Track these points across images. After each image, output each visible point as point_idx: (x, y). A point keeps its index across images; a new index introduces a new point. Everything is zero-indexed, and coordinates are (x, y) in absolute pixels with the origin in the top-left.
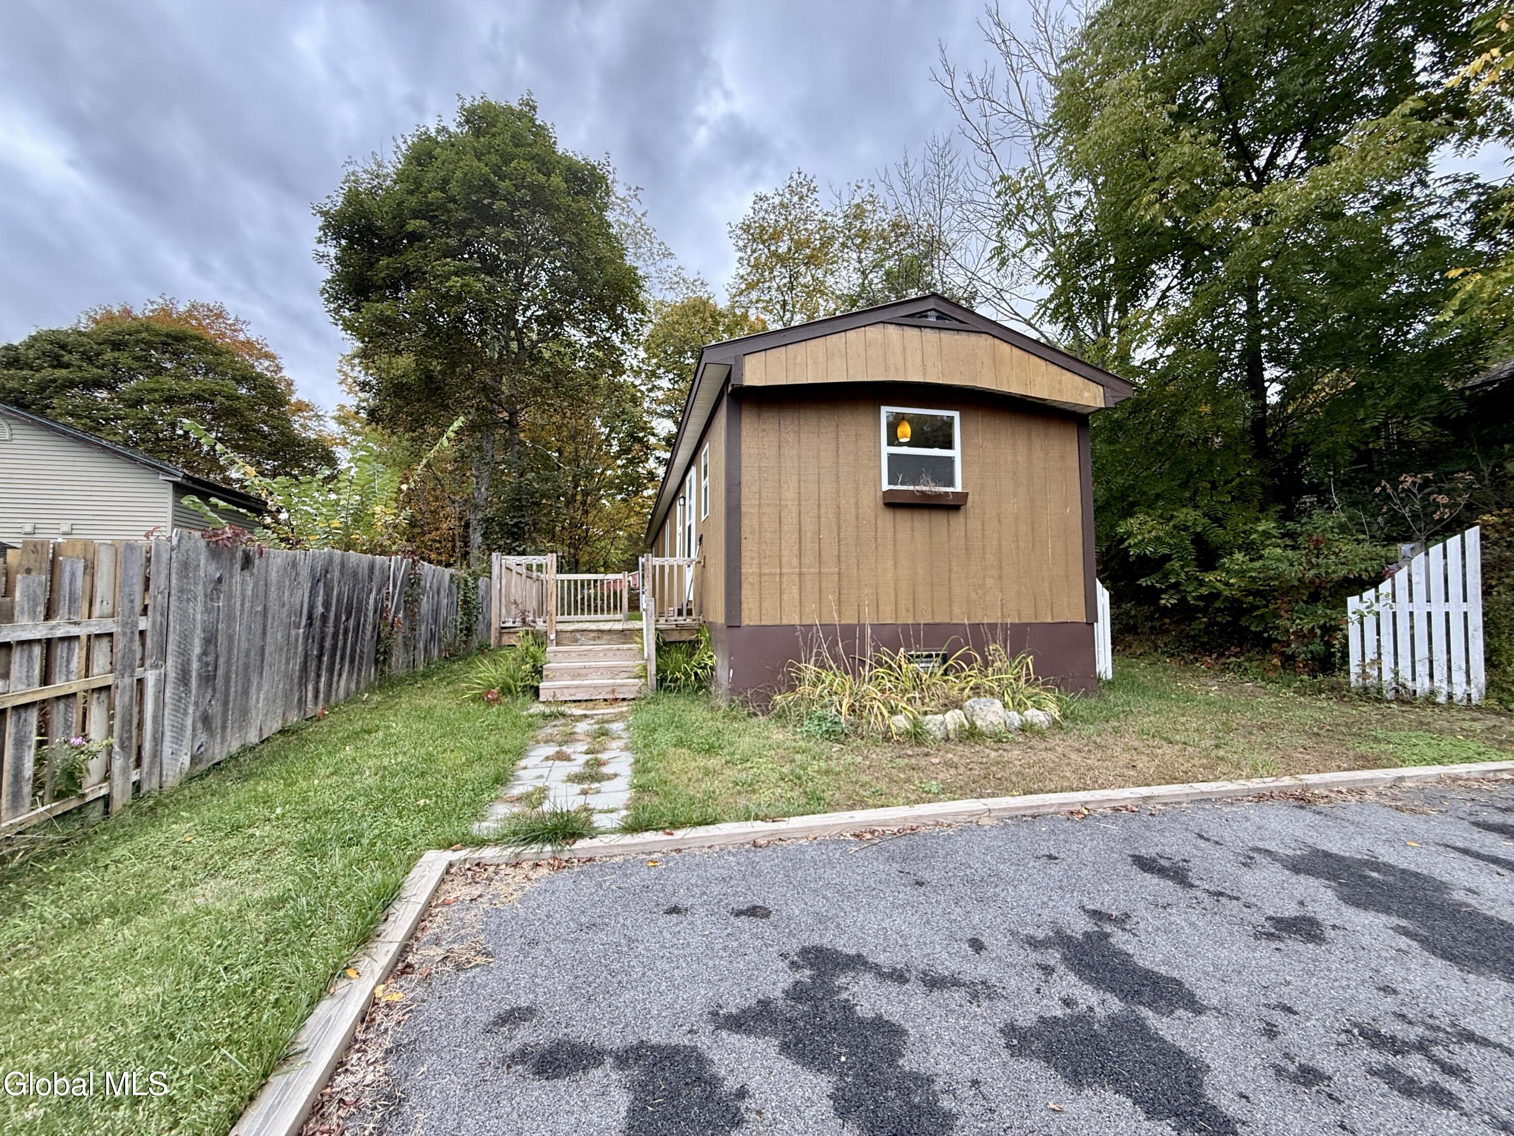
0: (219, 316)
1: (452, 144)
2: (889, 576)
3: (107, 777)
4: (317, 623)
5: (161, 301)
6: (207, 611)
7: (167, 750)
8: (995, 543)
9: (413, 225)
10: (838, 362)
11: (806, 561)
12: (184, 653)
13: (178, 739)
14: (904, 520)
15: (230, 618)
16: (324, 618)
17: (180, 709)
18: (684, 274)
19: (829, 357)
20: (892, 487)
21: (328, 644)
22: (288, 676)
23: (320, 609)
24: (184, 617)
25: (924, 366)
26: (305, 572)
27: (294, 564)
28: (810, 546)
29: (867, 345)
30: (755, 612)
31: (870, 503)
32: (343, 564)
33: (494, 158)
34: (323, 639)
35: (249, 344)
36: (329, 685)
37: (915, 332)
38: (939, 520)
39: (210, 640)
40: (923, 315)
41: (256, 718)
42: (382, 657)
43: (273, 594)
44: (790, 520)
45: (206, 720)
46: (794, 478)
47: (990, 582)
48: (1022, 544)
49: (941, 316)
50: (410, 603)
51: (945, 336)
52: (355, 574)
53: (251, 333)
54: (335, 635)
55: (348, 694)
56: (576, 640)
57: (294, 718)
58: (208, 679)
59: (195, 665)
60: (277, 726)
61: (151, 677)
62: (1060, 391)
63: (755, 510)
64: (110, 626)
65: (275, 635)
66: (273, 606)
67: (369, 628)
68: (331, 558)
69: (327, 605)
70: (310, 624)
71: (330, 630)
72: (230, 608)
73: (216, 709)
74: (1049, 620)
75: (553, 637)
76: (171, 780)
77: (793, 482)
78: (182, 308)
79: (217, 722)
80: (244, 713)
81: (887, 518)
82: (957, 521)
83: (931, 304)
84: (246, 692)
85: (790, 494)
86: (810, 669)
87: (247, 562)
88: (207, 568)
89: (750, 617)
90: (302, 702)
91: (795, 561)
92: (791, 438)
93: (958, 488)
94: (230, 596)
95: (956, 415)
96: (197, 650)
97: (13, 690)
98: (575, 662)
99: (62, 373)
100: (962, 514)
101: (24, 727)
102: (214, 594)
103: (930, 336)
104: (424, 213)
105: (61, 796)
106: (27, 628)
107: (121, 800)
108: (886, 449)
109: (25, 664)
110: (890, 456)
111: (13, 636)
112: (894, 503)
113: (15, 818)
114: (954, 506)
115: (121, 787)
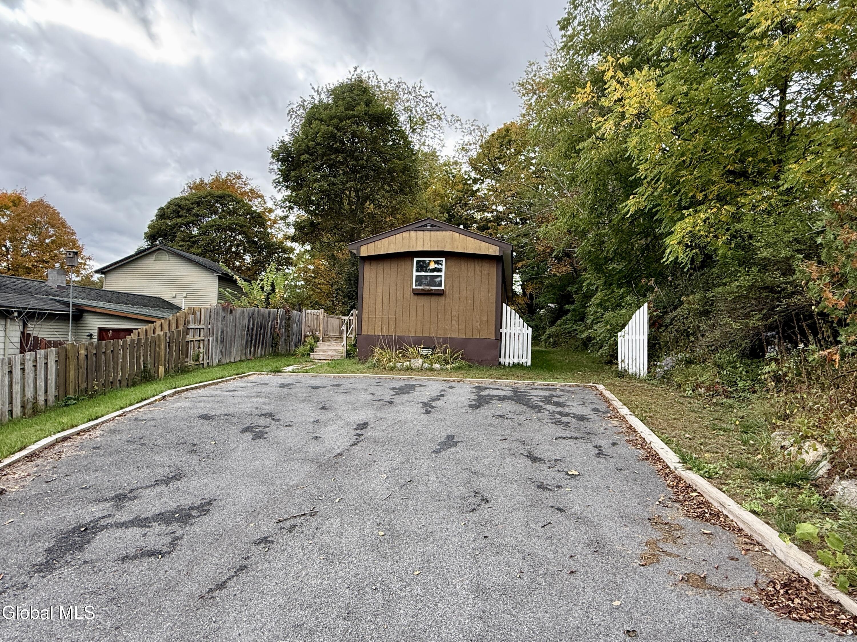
0: (239, 178)
2: (414, 319)
3: (203, 360)
4: (250, 330)
5: (215, 174)
6: (222, 324)
7: (214, 357)
8: (457, 307)
9: (302, 158)
10: (392, 246)
11: (384, 313)
12: (217, 334)
13: (216, 355)
14: (421, 299)
15: (227, 327)
16: (253, 329)
17: (216, 348)
19: (389, 244)
20: (418, 288)
21: (254, 337)
22: (241, 345)
23: (251, 326)
24: (217, 326)
25: (424, 245)
26: (246, 314)
27: (243, 312)
28: (386, 308)
29: (403, 239)
30: (366, 330)
31: (408, 293)
32: (258, 312)
34: (252, 336)
35: (252, 190)
36: (255, 350)
37: (422, 232)
38: (434, 299)
39: (222, 332)
40: (426, 225)
41: (233, 355)
42: (275, 345)
43: (238, 321)
44: (379, 300)
45: (221, 352)
46: (381, 285)
47: (454, 322)
48: (468, 308)
49: (432, 226)
50: (288, 327)
51: (433, 233)
52: (263, 316)
54: (256, 335)
55: (261, 355)
56: (329, 340)
57: (243, 358)
58: (222, 342)
59: (219, 338)
60: (239, 359)
61: (211, 339)
62: (480, 250)
63: (368, 296)
64: (204, 326)
65: (238, 333)
66: (238, 324)
67: (269, 334)
68: (254, 310)
69: (253, 325)
70: (248, 331)
71: (254, 333)
72: (227, 324)
73: (224, 350)
74: (478, 337)
75: (321, 339)
76: (214, 365)
77: (381, 287)
78: (224, 176)
79: (224, 354)
80: (230, 353)
81: (414, 298)
82: (442, 300)
83: (428, 222)
84: (231, 347)
85: (380, 290)
86: (377, 349)
87: (231, 312)
88: (222, 314)
89: (364, 332)
90: (246, 354)
91: (381, 314)
92: (381, 271)
93: (443, 288)
94: (227, 321)
95: (444, 259)
96: (220, 334)
97: (189, 338)
98: (324, 348)
99: (179, 220)
100: (443, 298)
101: (191, 345)
102: (223, 321)
103: (427, 233)
104: (307, 151)
105: (196, 361)
106: (191, 326)
107: (206, 365)
108: (415, 274)
109: (191, 332)
110: (417, 276)
111: (189, 327)
112: (417, 293)
113: (190, 362)
114: (440, 294)
115: (205, 363)
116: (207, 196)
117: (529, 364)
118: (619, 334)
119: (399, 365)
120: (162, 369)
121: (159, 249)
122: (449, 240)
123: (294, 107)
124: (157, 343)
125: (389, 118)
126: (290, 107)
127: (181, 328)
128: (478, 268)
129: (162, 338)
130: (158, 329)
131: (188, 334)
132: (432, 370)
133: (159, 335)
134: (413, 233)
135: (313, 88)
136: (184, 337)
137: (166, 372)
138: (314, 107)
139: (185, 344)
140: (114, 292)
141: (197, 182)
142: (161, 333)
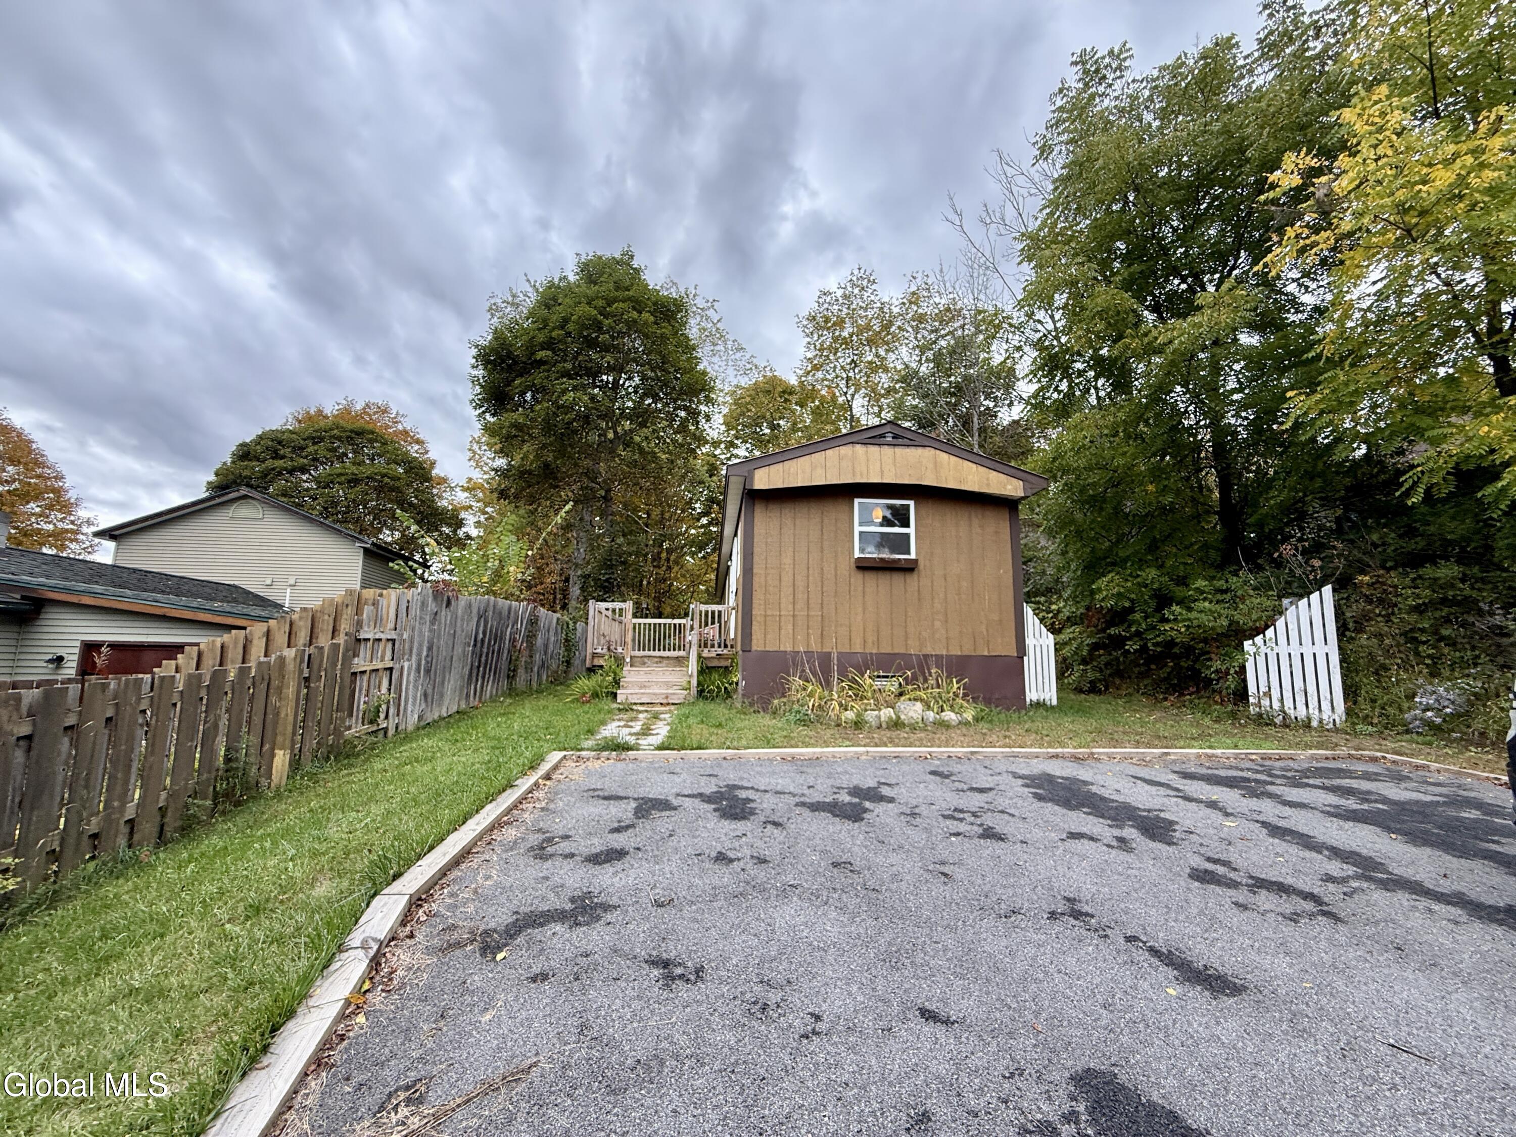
0: (385, 411)
1: (569, 290)
2: (859, 618)
3: (387, 717)
4: (479, 645)
5: (345, 402)
6: (430, 631)
7: (409, 709)
8: (942, 596)
9: (541, 354)
10: (820, 471)
11: (798, 606)
12: (419, 655)
13: (414, 704)
14: (871, 579)
15: (439, 635)
16: (483, 641)
17: (416, 687)
18: (755, 361)
19: (813, 468)
20: (866, 555)
21: (483, 660)
22: (462, 677)
23: (481, 636)
24: (421, 634)
25: (882, 472)
26: (475, 611)
27: (470, 606)
28: (801, 596)
29: (840, 459)
30: (761, 642)
31: (846, 567)
32: (494, 607)
34: (481, 656)
35: (405, 432)
36: (482, 687)
37: (876, 448)
38: (898, 578)
39: (430, 649)
40: (882, 436)
41: (447, 700)
42: (511, 675)
43: (459, 624)
44: (787, 579)
45: (425, 695)
46: (791, 549)
47: (938, 624)
48: (964, 597)
49: (896, 437)
50: (531, 637)
51: (898, 450)
52: (500, 613)
53: (405, 424)
54: (487, 654)
55: (491, 697)
56: (644, 663)
57: (463, 706)
58: (428, 671)
59: (423, 662)
60: (455, 709)
61: (406, 665)
62: (988, 485)
63: (763, 572)
64: (393, 635)
65: (459, 650)
66: (458, 630)
67: (506, 651)
68: (488, 601)
69: (484, 633)
70: (475, 645)
71: (485, 650)
72: (440, 630)
73: (430, 691)
74: (986, 653)
75: (628, 660)
76: (410, 728)
77: (790, 553)
78: (359, 406)
79: (429, 700)
80: (442, 696)
81: (859, 576)
82: (912, 581)
83: (888, 428)
84: (443, 683)
85: (787, 560)
86: (796, 681)
87: (448, 603)
88: (432, 606)
89: (757, 645)
90: (468, 695)
91: (791, 607)
92: (788, 522)
93: (913, 556)
94: (440, 623)
95: (911, 503)
96: (425, 653)
97: (360, 663)
98: (642, 678)
99: (280, 463)
100: (915, 575)
101: (362, 683)
102: (433, 623)
103: (887, 450)
104: (549, 345)
105: (371, 722)
106: (367, 633)
107: (391, 732)
108: (857, 529)
109: (365, 651)
110: (861, 533)
111: (362, 636)
112: (864, 566)
113: (356, 729)
114: (909, 568)
115: (391, 724)
116: (332, 429)
117: (1055, 702)
118: (1248, 646)
120: (281, 759)
121: (245, 497)
122: (930, 466)
123: (499, 301)
124: (275, 683)
126: (493, 301)
127: (341, 640)
128: (976, 522)
129: (291, 666)
130: (280, 638)
131: (356, 655)
132: (944, 725)
133: (282, 660)
134: (858, 447)
135: (528, 280)
136: (347, 661)
137: (295, 765)
138: (551, 285)
139: (347, 680)
141: (312, 412)
142: (290, 653)
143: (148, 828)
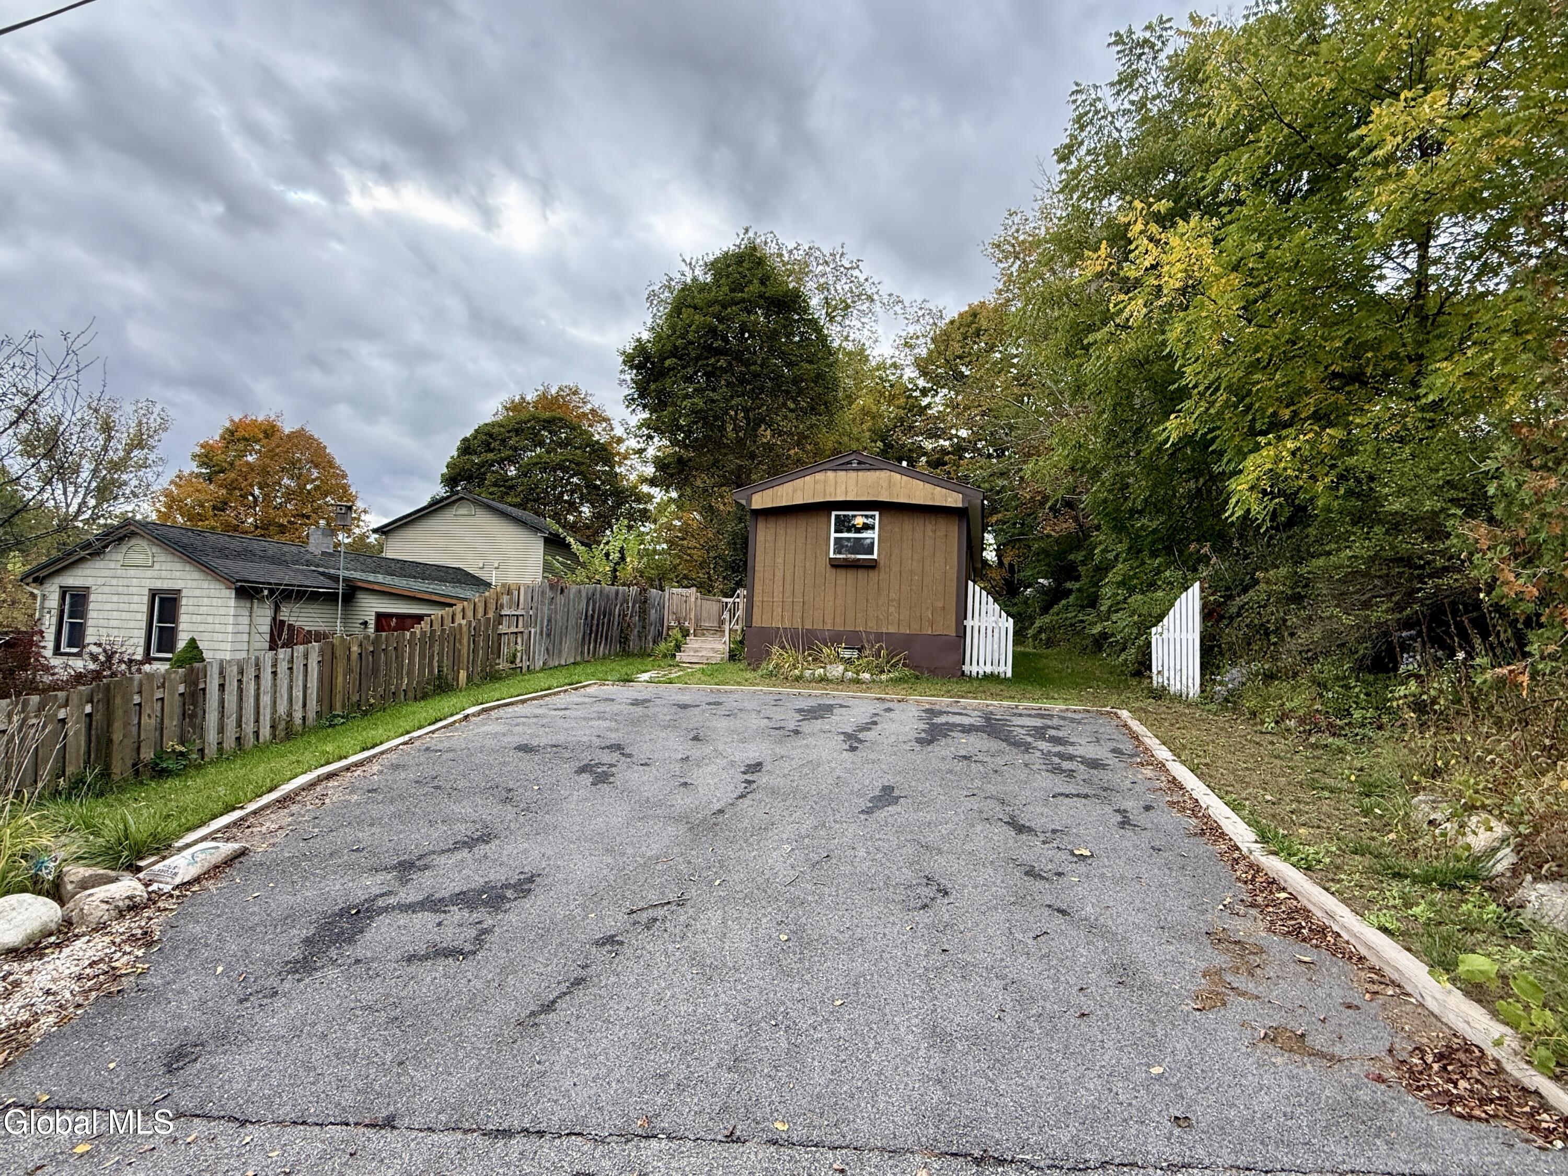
0: (575, 393)
2: (831, 603)
3: (521, 661)
4: (589, 619)
5: (542, 389)
6: (549, 609)
7: (536, 657)
8: (897, 587)
10: (799, 493)
11: (786, 595)
12: (542, 624)
13: (539, 655)
14: (842, 574)
15: (556, 613)
16: (593, 616)
17: (540, 645)
19: (795, 491)
20: (838, 556)
21: (594, 628)
22: (576, 640)
23: (590, 612)
24: (542, 611)
25: (846, 492)
26: (584, 595)
27: (580, 591)
28: (789, 588)
29: (816, 482)
30: (759, 620)
31: (823, 565)
32: (601, 591)
33: (717, 308)
34: (592, 626)
35: (593, 411)
36: (595, 648)
37: (844, 473)
38: (862, 574)
39: (549, 621)
40: (849, 463)
41: (564, 655)
42: (624, 640)
43: (571, 604)
44: (779, 574)
45: (548, 650)
46: (783, 552)
47: (892, 609)
48: (914, 588)
49: (860, 463)
50: (643, 613)
51: (860, 473)
52: (608, 596)
53: (595, 402)
54: (598, 625)
55: (604, 655)
56: (704, 634)
57: (579, 659)
58: (549, 635)
59: (545, 629)
60: (572, 660)
61: (533, 631)
62: (933, 499)
63: (762, 568)
64: (523, 612)
65: (572, 621)
66: (571, 609)
67: (616, 623)
68: (595, 587)
69: (594, 611)
70: (586, 618)
71: (595, 622)
72: (556, 609)
73: (551, 648)
74: (930, 633)
75: (692, 632)
76: (537, 668)
77: (782, 555)
78: (553, 391)
79: (551, 652)
80: (560, 652)
81: (831, 573)
82: (873, 574)
83: (853, 457)
84: (561, 643)
85: (780, 560)
86: (775, 649)
87: (562, 591)
88: (549, 594)
89: (756, 622)
90: (582, 653)
91: (781, 595)
92: (781, 531)
93: (875, 556)
94: (556, 605)
95: (877, 514)
96: (545, 624)
97: (503, 629)
98: (696, 645)
99: (490, 456)
100: (877, 572)
101: (504, 639)
102: (551, 603)
103: (853, 474)
104: (674, 353)
105: (512, 663)
106: (505, 612)
107: (525, 669)
108: (833, 535)
109: (505, 621)
110: (836, 539)
111: (503, 613)
112: (836, 565)
113: (503, 665)
114: (872, 566)
115: (525, 665)
116: (529, 421)
117: (1009, 674)
118: (1154, 630)
119: (807, 673)
120: (463, 675)
121: (462, 498)
122: (885, 485)
123: (656, 288)
124: (458, 637)
125: (795, 302)
126: (651, 289)
127: (491, 615)
128: (929, 527)
129: (465, 629)
130: (459, 616)
131: (500, 623)
132: (858, 681)
133: (460, 625)
134: (830, 474)
135: (684, 260)
136: (495, 628)
137: (469, 678)
138: (685, 288)
139: (496, 639)
140: (398, 561)
141: (517, 400)
142: (464, 622)
143: (411, 694)
